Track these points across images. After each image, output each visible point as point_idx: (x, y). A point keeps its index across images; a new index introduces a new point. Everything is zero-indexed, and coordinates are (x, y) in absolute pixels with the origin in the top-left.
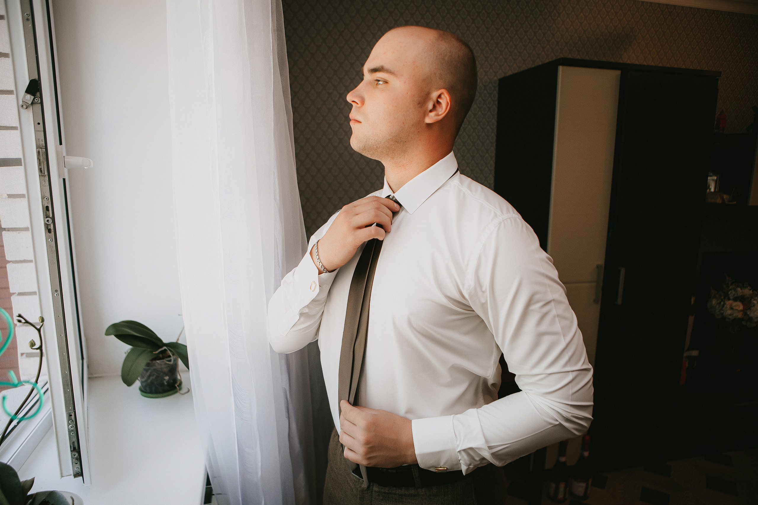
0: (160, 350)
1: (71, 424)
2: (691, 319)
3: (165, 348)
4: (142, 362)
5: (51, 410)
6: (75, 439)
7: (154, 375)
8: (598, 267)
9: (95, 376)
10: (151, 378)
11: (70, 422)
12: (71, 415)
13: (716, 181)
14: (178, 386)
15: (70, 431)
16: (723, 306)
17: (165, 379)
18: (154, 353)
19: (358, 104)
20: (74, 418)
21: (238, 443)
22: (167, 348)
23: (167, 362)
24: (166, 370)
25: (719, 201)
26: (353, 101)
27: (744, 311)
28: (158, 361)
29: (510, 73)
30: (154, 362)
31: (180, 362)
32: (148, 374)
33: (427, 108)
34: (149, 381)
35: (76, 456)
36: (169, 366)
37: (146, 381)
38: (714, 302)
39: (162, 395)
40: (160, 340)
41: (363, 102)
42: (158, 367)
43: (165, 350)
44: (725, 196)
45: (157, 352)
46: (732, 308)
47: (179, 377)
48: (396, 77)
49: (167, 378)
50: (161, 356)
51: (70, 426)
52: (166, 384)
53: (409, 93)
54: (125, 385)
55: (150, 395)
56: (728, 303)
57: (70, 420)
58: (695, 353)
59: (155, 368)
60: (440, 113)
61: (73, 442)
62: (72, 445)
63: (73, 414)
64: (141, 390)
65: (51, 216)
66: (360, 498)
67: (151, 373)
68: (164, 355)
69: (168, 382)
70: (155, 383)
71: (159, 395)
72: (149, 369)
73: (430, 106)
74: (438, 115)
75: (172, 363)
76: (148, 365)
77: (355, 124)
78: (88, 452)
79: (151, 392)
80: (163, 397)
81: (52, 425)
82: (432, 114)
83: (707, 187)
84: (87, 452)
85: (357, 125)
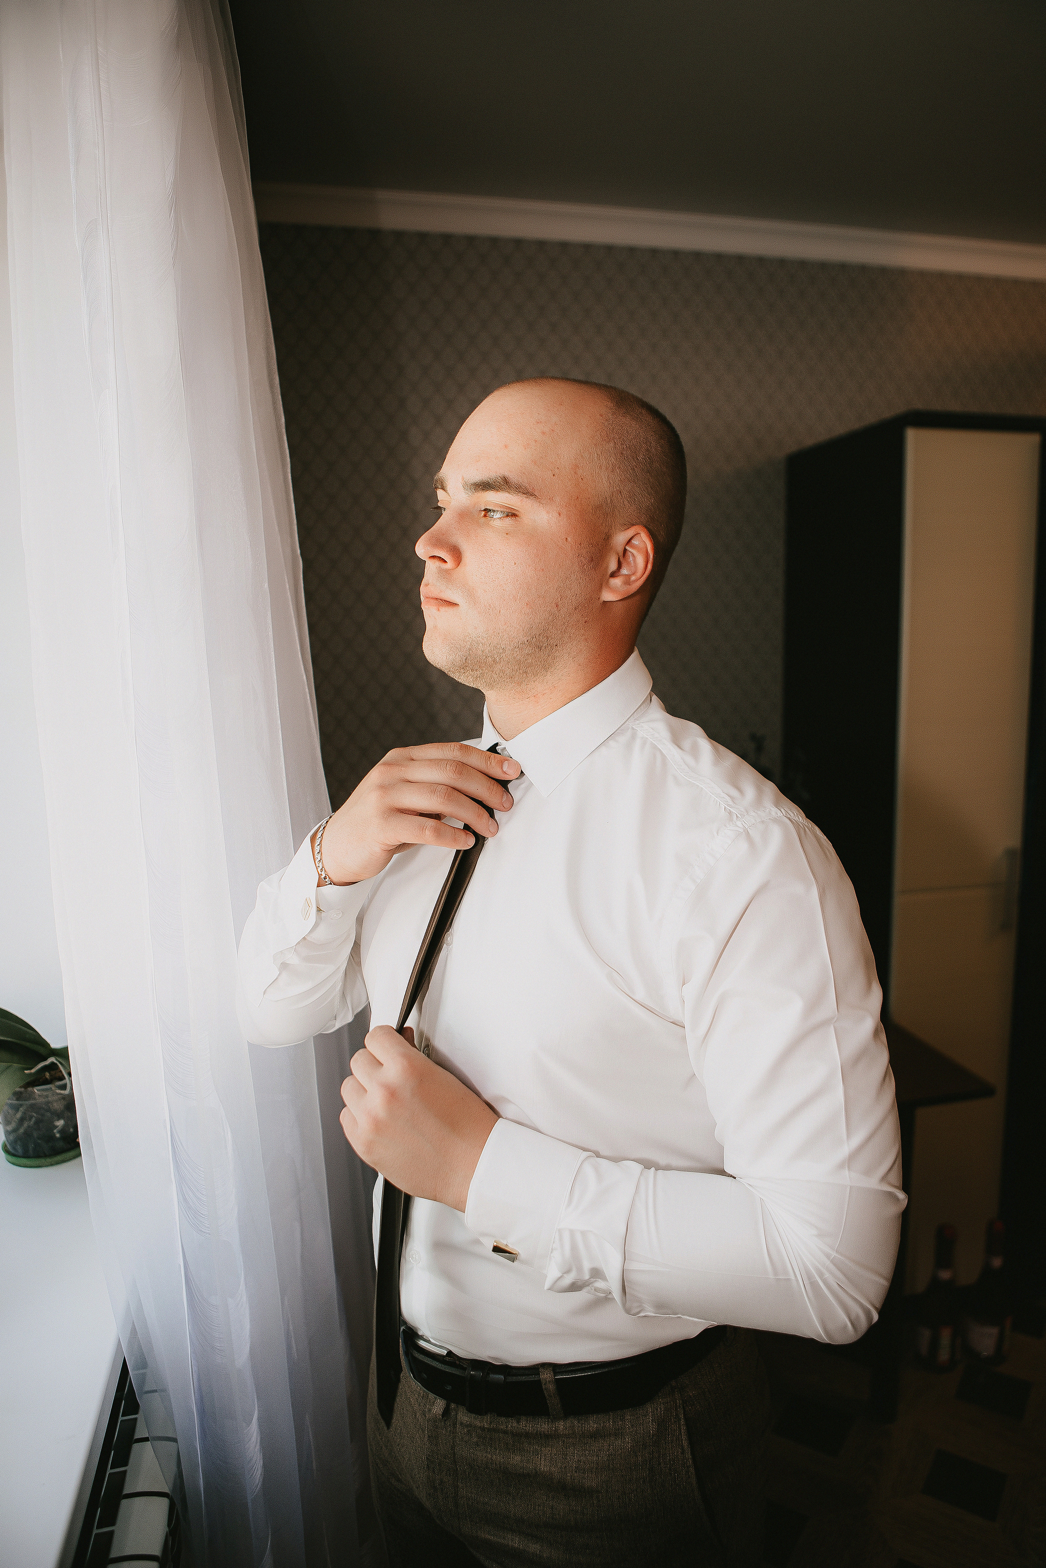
0: (46, 1062)
3: (52, 1059)
4: (5, 1091)
7: (31, 1117)
8: (1009, 853)
10: (26, 1124)
17: (56, 1126)
18: (28, 1071)
19: (444, 561)
22: (57, 1060)
23: (58, 1091)
24: (58, 1106)
26: (432, 557)
28: (36, 1090)
29: (809, 442)
30: (30, 1089)
32: (19, 1115)
33: (607, 568)
34: (22, 1130)
36: (64, 1098)
37: (15, 1131)
39: (49, 1160)
40: (44, 1044)
41: (457, 554)
42: (38, 1100)
43: (53, 1064)
45: (36, 1069)
48: (539, 502)
49: (60, 1123)
50: (43, 1076)
52: (58, 1135)
53: (569, 539)
55: (25, 1161)
59: (33, 1102)
60: (633, 578)
64: (5, 1149)
66: (429, 1436)
67: (24, 1113)
68: (50, 1075)
69: (62, 1132)
70: (35, 1134)
71: (43, 1161)
72: (21, 1105)
73: (613, 566)
74: (627, 582)
75: (67, 1091)
76: (18, 1095)
77: (440, 609)
79: (26, 1156)
80: (51, 1165)
82: (617, 582)
85: (446, 611)
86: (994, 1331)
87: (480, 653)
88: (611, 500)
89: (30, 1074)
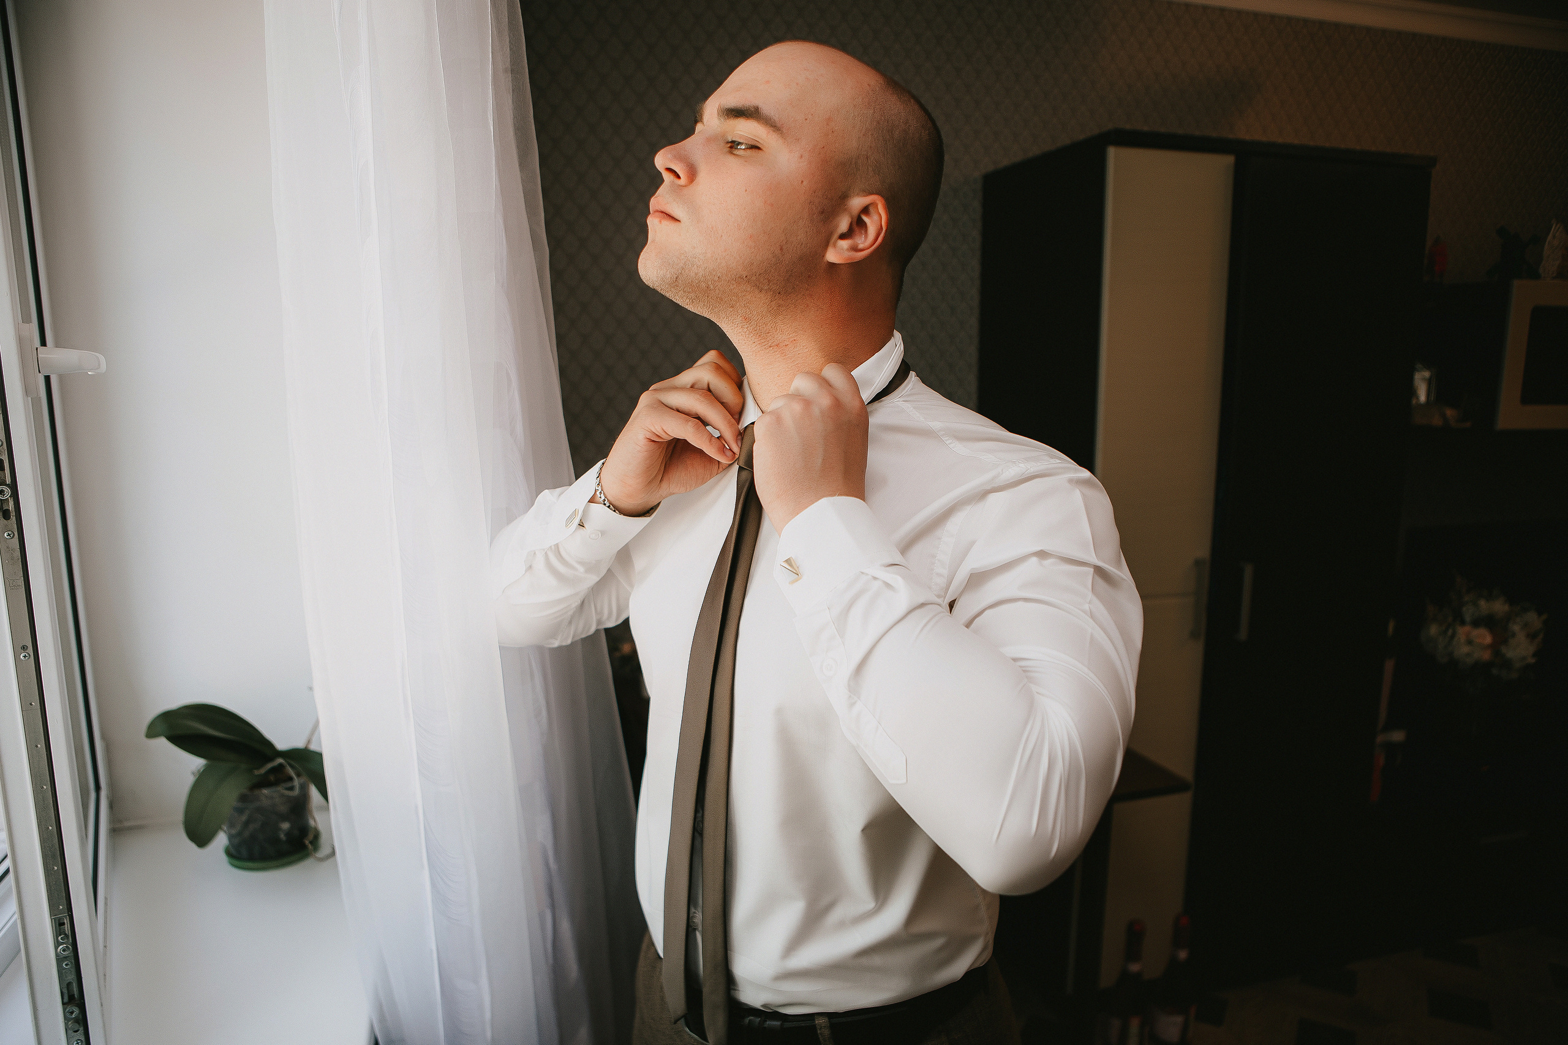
0: (270, 766)
1: (62, 944)
2: (1389, 665)
3: (280, 761)
4: (229, 794)
5: (16, 916)
6: (71, 977)
7: (257, 819)
8: (1198, 563)
9: (127, 824)
10: (252, 827)
11: (60, 938)
12: (64, 924)
13: (1429, 382)
14: (311, 843)
15: (59, 960)
16: (1453, 636)
17: (280, 829)
18: (257, 772)
19: (678, 177)
20: (69, 928)
21: (439, 967)
22: (285, 761)
23: (286, 792)
24: (283, 809)
25: (1437, 421)
26: (669, 170)
27: (1495, 647)
28: (265, 791)
29: (1005, 162)
30: (256, 792)
31: (314, 792)
32: (244, 818)
33: (837, 226)
34: (247, 834)
35: (74, 1014)
36: (289, 799)
37: (239, 834)
38: (1434, 630)
39: (275, 863)
40: (269, 744)
41: (692, 174)
42: (265, 803)
43: (281, 765)
44: (1450, 413)
45: (263, 771)
46: (1470, 642)
47: (312, 823)
48: (785, 139)
49: (285, 826)
50: (272, 778)
51: (61, 947)
52: (284, 838)
53: (805, 183)
54: (193, 846)
55: (250, 864)
56: (1462, 631)
57: (60, 935)
58: (1398, 736)
59: (258, 804)
60: (861, 246)
61: (69, 984)
62: (65, 991)
63: (67, 921)
64: (228, 853)
65: (8, 481)
67: (250, 816)
68: (278, 777)
69: (288, 834)
70: (260, 837)
71: (268, 863)
72: (246, 808)
73: (843, 225)
74: (855, 249)
75: (296, 792)
76: (243, 798)
77: (662, 221)
78: (102, 1005)
79: (252, 858)
80: (277, 867)
81: (20, 950)
82: (844, 244)
83: (1412, 392)
84: (99, 1004)
85: (667, 224)
86: (1179, 1019)
87: (693, 274)
88: (856, 163)
89: (259, 775)
